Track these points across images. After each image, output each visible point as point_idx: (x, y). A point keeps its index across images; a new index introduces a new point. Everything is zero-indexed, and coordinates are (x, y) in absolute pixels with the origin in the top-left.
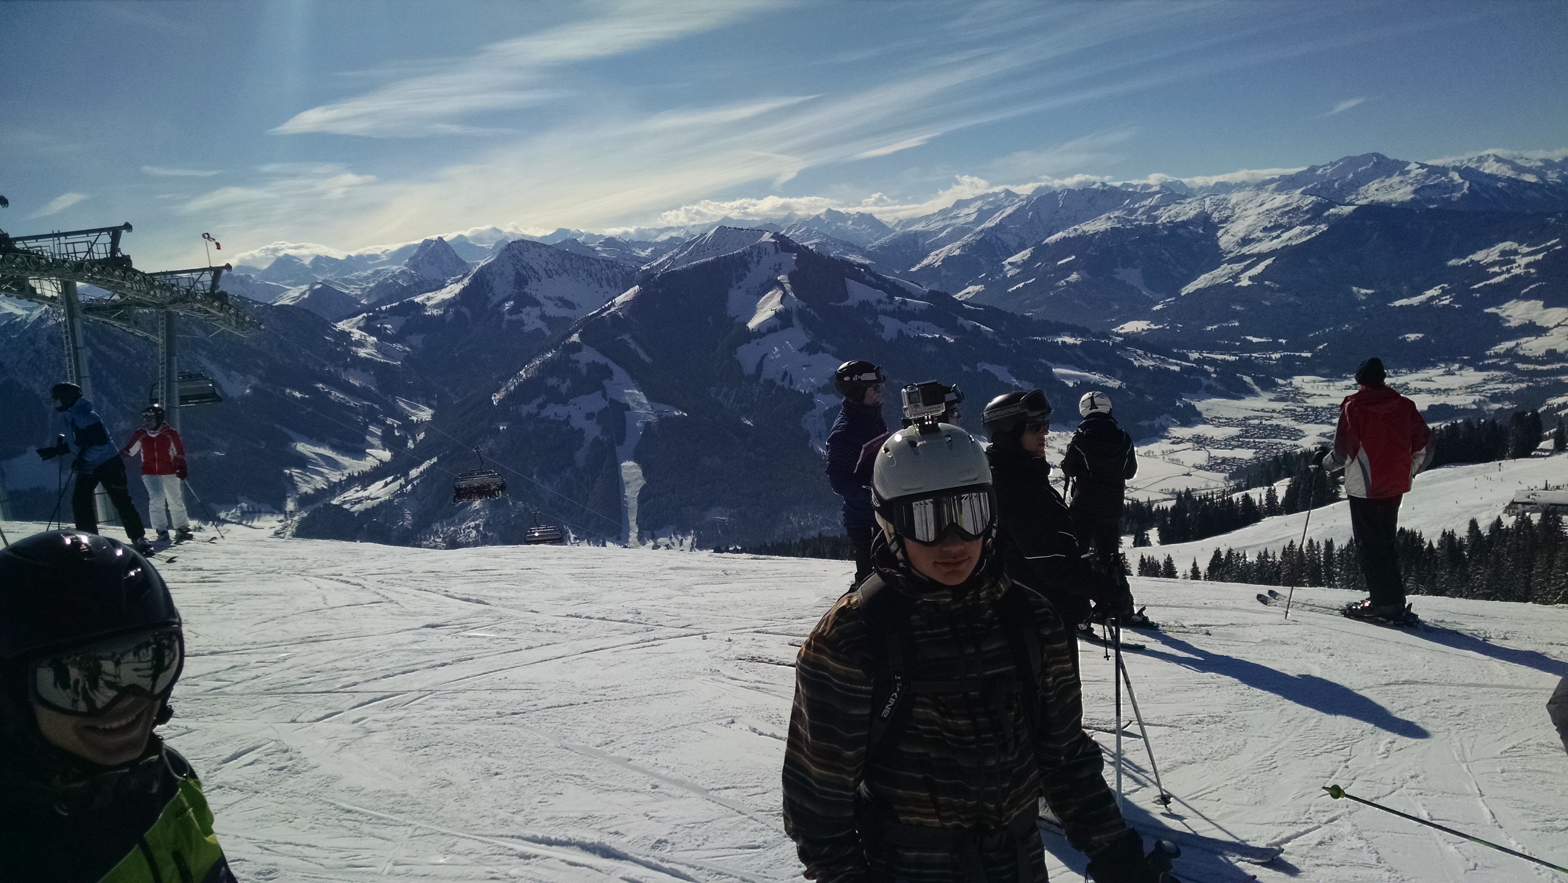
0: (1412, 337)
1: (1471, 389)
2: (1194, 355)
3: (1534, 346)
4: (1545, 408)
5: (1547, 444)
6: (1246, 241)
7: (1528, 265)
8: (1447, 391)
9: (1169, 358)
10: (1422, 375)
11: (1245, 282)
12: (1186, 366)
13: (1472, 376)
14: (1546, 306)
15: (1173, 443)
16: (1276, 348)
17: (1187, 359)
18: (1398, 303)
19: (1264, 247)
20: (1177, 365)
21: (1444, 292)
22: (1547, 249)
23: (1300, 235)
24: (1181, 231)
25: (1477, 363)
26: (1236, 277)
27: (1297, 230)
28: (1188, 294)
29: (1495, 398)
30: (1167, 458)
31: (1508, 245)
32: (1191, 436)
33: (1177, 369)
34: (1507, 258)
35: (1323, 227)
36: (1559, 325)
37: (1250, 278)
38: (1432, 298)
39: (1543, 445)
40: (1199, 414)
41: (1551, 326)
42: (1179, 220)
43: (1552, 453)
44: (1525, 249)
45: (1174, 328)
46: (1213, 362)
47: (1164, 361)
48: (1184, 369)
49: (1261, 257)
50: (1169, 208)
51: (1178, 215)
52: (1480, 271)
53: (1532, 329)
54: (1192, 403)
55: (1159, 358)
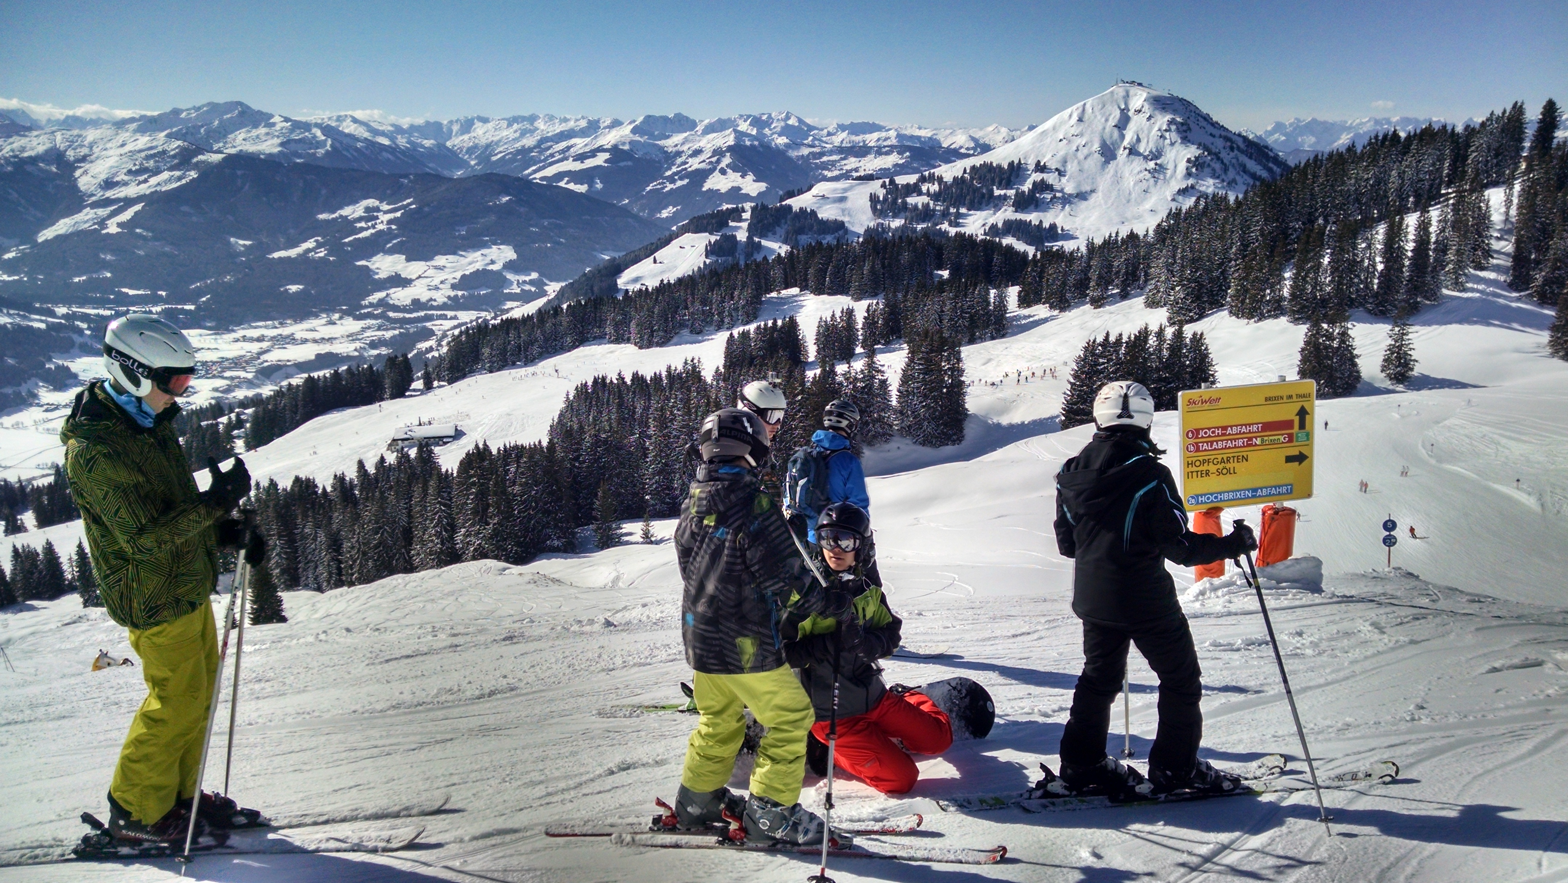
0: (294, 288)
1: (352, 337)
2: (61, 310)
3: (401, 296)
4: (415, 351)
5: (418, 384)
6: (109, 184)
7: (390, 222)
8: (330, 340)
9: (30, 313)
10: (306, 325)
11: (112, 228)
12: (53, 323)
13: (351, 325)
14: (408, 260)
15: (47, 411)
16: (157, 300)
17: (52, 314)
18: (276, 255)
19: (132, 191)
20: (42, 321)
21: (319, 245)
22: (404, 207)
23: (170, 180)
24: (29, 168)
25: (354, 312)
26: (102, 223)
27: (166, 175)
28: (46, 241)
29: (373, 345)
30: (40, 428)
31: (372, 202)
33: (43, 326)
34: (371, 215)
35: (193, 174)
36: (420, 277)
37: (119, 225)
38: (309, 250)
39: (414, 385)
40: (75, 376)
41: (414, 277)
42: (26, 155)
43: (422, 392)
44: (385, 207)
45: (33, 279)
46: (85, 318)
47: (24, 317)
48: (51, 327)
49: (128, 202)
50: (11, 140)
51: (23, 149)
52: (348, 226)
53: (398, 281)
54: (66, 364)
55: (18, 315)
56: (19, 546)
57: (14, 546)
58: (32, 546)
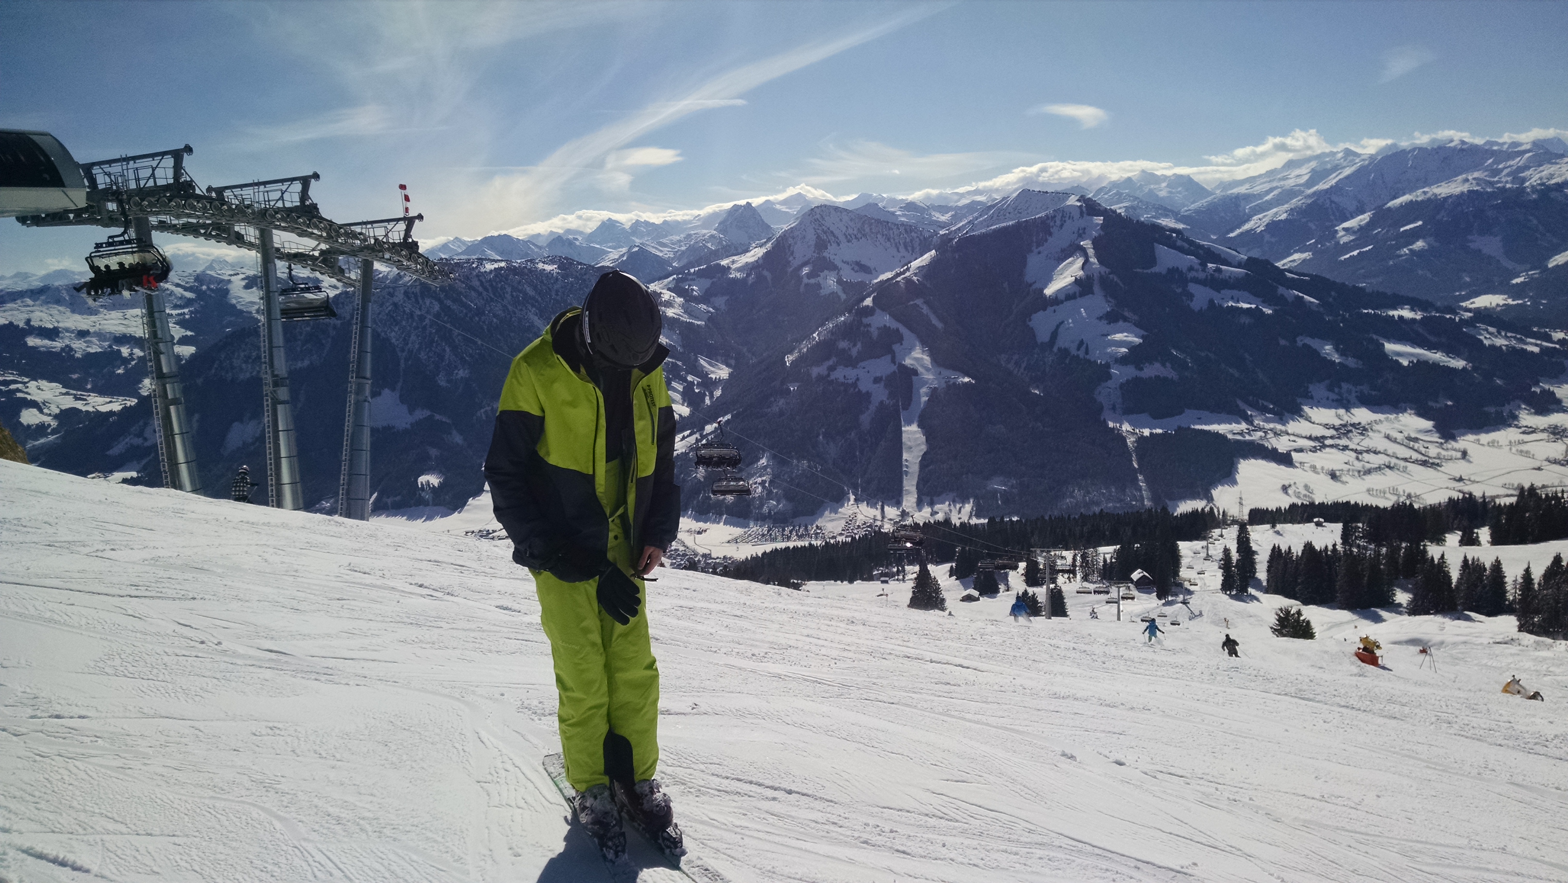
2: (1559, 335)
9: (1527, 337)
12: (1547, 348)
15: (1524, 433)
17: (1548, 338)
20: (1536, 345)
24: (1553, 195)
28: (1557, 266)
30: (1514, 450)
32: (1546, 426)
33: (1536, 350)
40: (1559, 402)
42: (1553, 182)
45: (1535, 303)
47: (1520, 340)
48: (1544, 350)
50: (1541, 168)
51: (1551, 176)
54: (1552, 389)
55: (1515, 338)
56: (1470, 558)
57: (1465, 557)
58: (1482, 560)
